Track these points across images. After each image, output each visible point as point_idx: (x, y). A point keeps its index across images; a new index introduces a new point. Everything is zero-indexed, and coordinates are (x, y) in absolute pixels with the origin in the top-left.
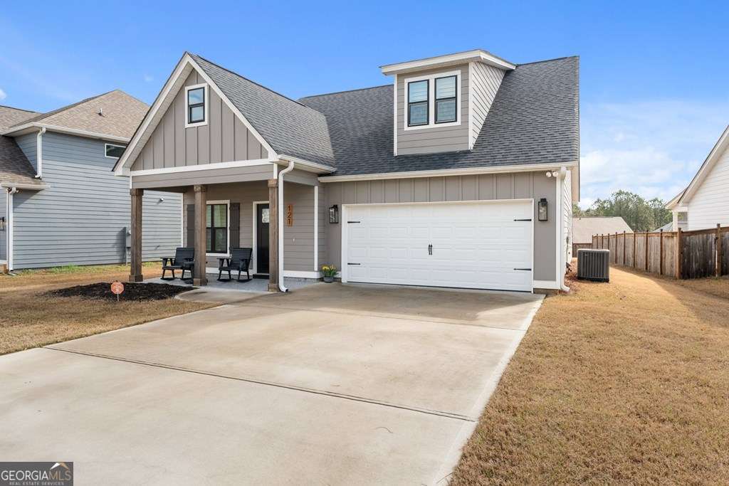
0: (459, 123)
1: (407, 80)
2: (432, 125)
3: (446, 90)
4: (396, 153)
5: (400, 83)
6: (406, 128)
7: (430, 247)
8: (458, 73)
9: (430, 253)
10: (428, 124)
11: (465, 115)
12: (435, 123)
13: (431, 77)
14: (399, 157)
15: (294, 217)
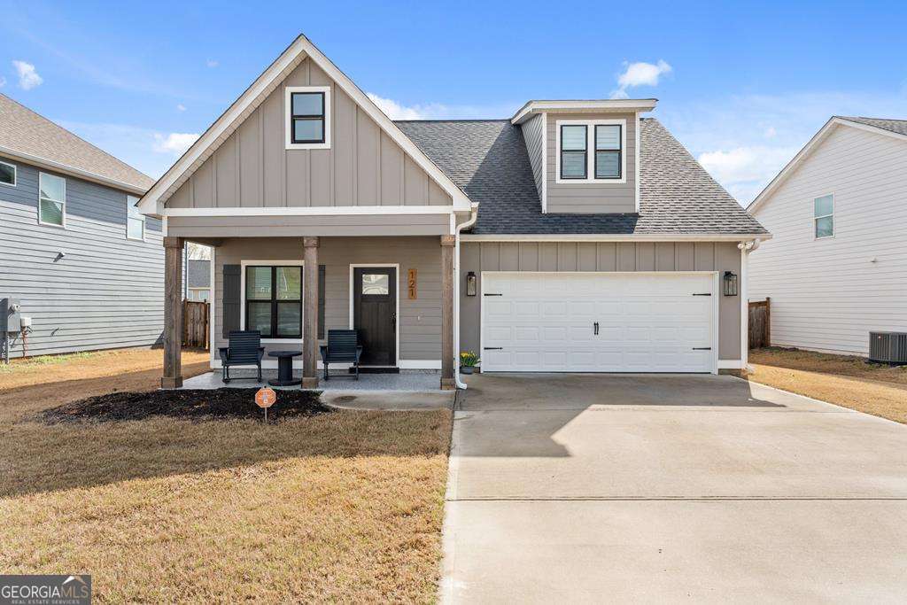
0: (623, 180)
1: (559, 122)
2: (591, 179)
3: (608, 140)
4: (545, 209)
5: (551, 124)
6: (559, 181)
7: (596, 325)
8: (623, 122)
9: (596, 333)
10: (587, 178)
11: (631, 172)
12: (595, 178)
13: (591, 123)
14: (550, 215)
15: (419, 286)
